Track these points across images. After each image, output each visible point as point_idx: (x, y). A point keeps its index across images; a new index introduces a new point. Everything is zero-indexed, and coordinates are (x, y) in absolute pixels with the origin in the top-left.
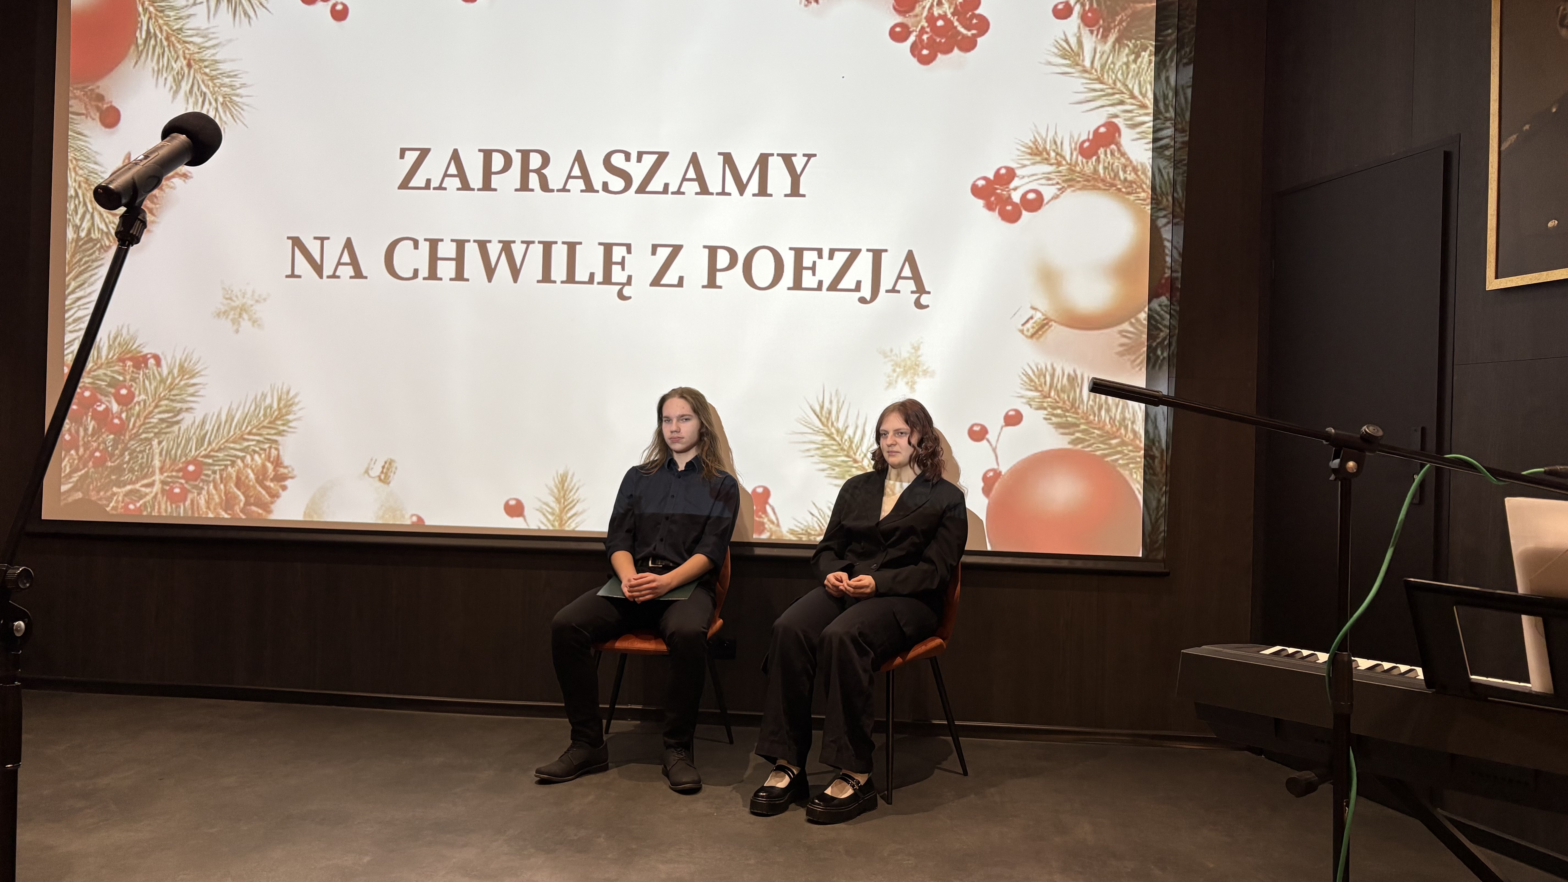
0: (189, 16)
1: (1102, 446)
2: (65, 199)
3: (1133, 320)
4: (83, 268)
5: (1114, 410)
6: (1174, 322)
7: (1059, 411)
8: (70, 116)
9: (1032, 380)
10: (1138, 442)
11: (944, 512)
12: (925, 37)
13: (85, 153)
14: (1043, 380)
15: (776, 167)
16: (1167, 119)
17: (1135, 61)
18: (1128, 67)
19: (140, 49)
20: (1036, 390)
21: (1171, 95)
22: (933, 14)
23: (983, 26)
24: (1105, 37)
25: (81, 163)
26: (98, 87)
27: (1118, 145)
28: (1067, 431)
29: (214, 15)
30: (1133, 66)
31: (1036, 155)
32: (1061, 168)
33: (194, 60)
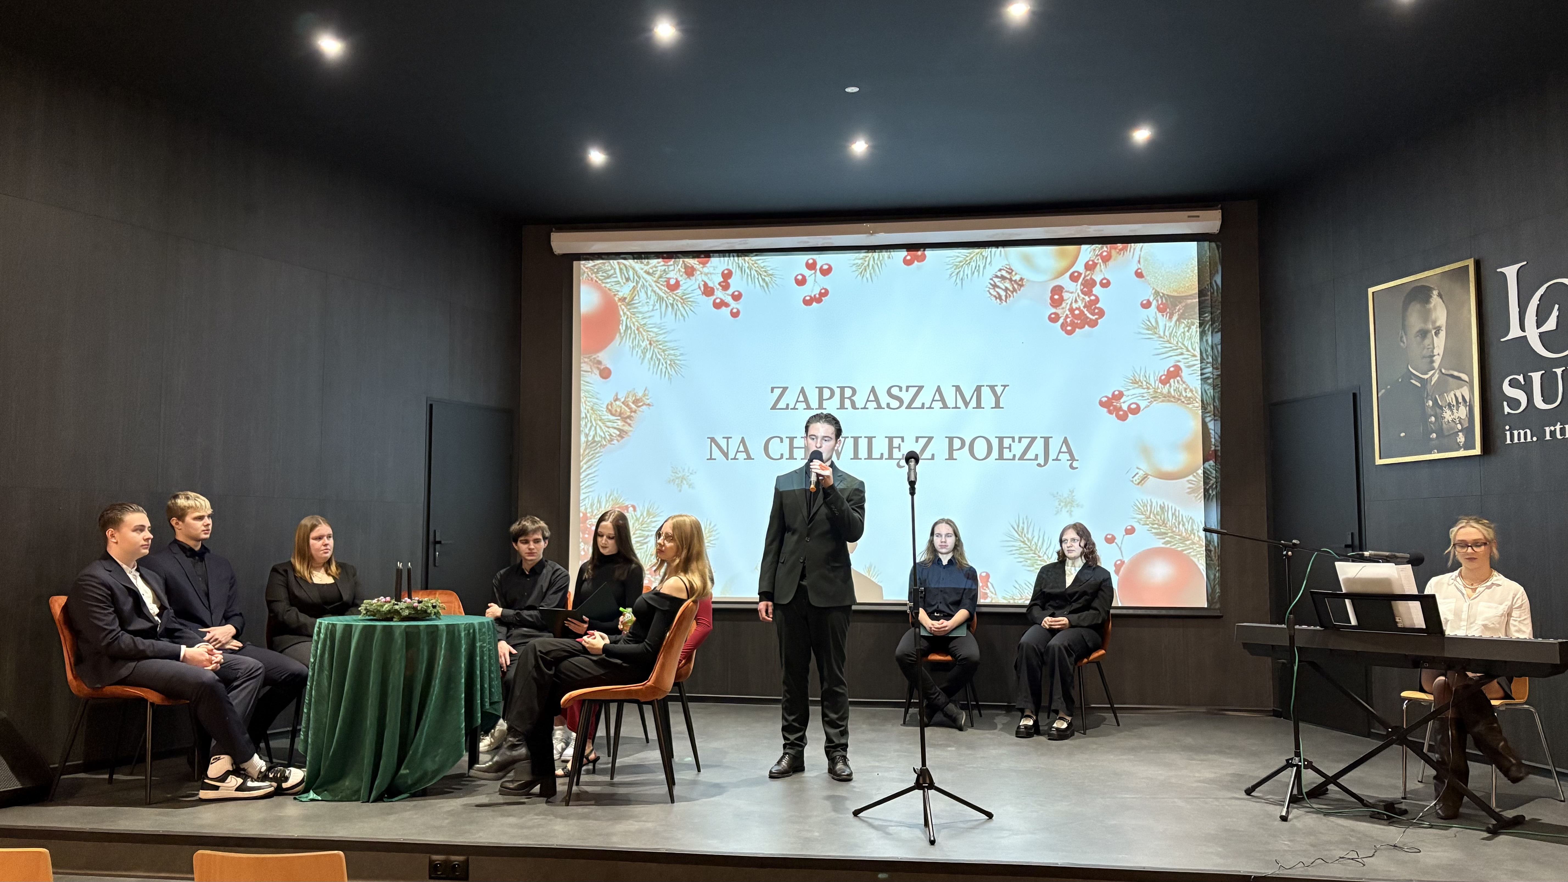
0: (650, 317)
1: (1181, 545)
2: (579, 419)
3: (1195, 474)
4: (590, 457)
5: (1187, 524)
6: (1218, 475)
7: (1156, 526)
8: (582, 373)
9: (1139, 509)
10: (1201, 542)
11: (1101, 583)
12: (1068, 320)
13: (591, 393)
14: (1146, 509)
15: (986, 392)
16: (1208, 363)
17: (1188, 331)
18: (1184, 334)
19: (623, 335)
20: (1143, 514)
21: (1209, 349)
22: (1072, 308)
23: (1101, 313)
24: (1170, 318)
25: (588, 399)
26: (598, 357)
27: (1180, 377)
28: (1161, 537)
29: (665, 316)
30: (1187, 334)
31: (1135, 383)
32: (1149, 391)
33: (653, 341)
